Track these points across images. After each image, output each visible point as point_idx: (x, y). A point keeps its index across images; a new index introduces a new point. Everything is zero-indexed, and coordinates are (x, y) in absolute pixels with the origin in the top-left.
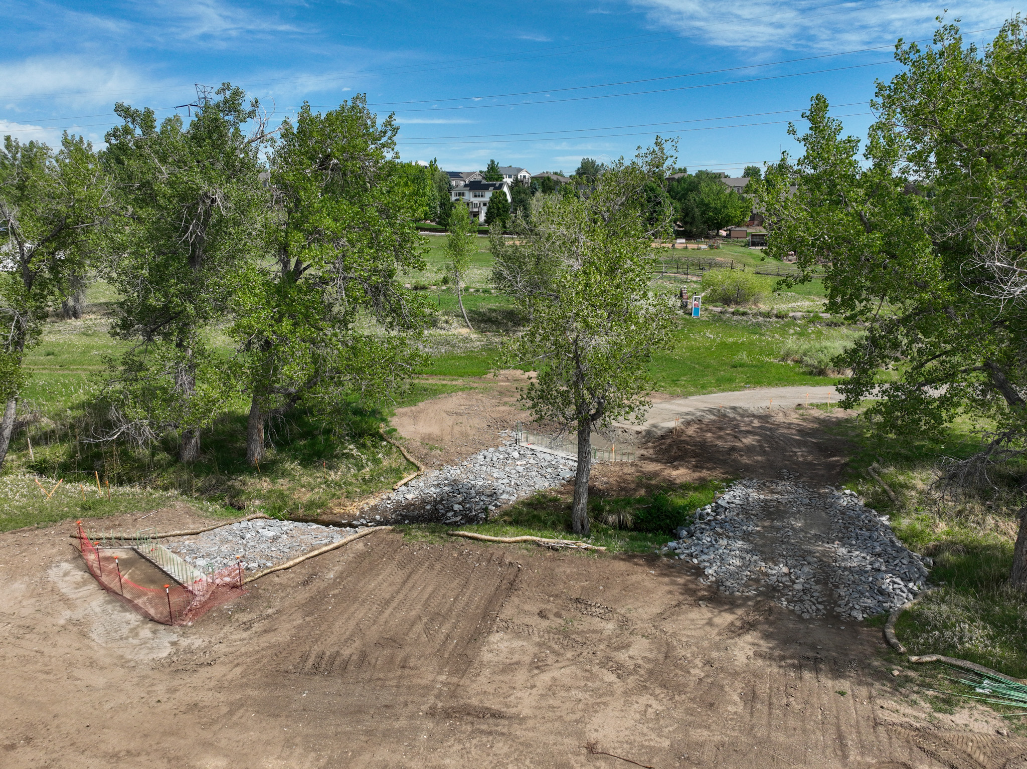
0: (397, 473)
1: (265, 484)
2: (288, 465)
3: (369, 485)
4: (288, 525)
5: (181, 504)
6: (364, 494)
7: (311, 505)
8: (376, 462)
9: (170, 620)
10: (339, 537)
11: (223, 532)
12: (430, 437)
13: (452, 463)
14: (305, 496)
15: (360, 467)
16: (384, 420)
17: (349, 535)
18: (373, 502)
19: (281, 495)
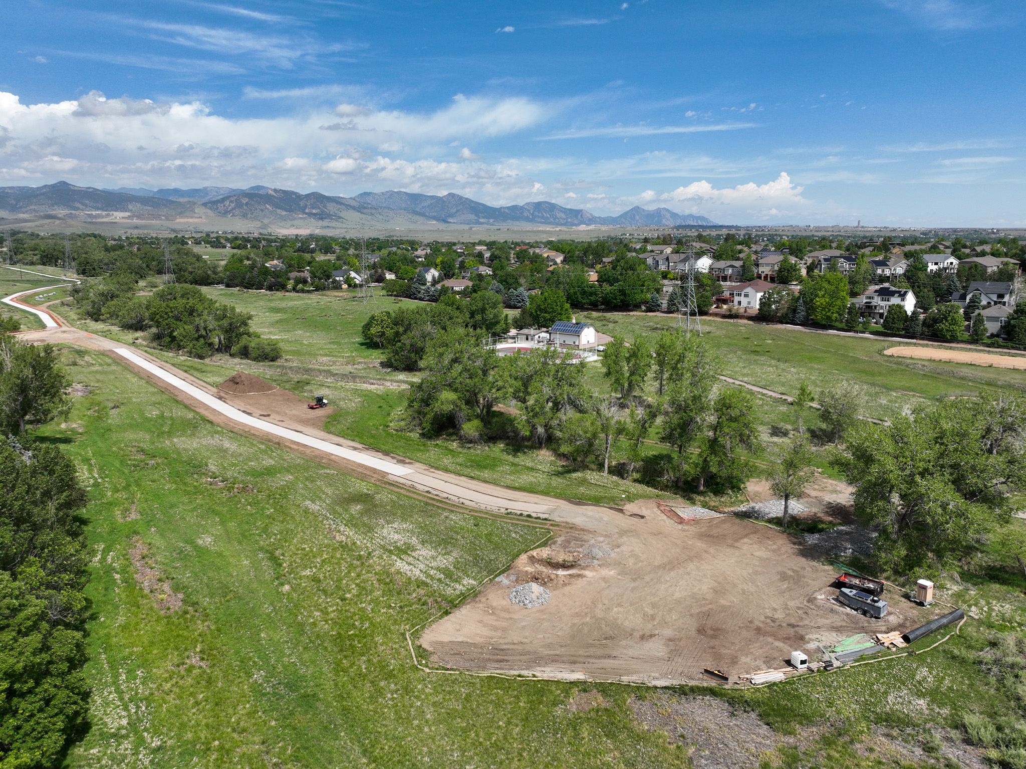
0: (742, 502)
1: (702, 498)
2: (709, 494)
3: (732, 504)
4: (707, 510)
5: (680, 500)
6: (730, 506)
7: (714, 506)
8: (737, 497)
9: (681, 523)
10: (719, 515)
11: (691, 509)
12: (757, 492)
13: (761, 502)
14: (713, 504)
15: (731, 498)
16: (744, 483)
17: (722, 515)
18: (732, 509)
19: (706, 502)
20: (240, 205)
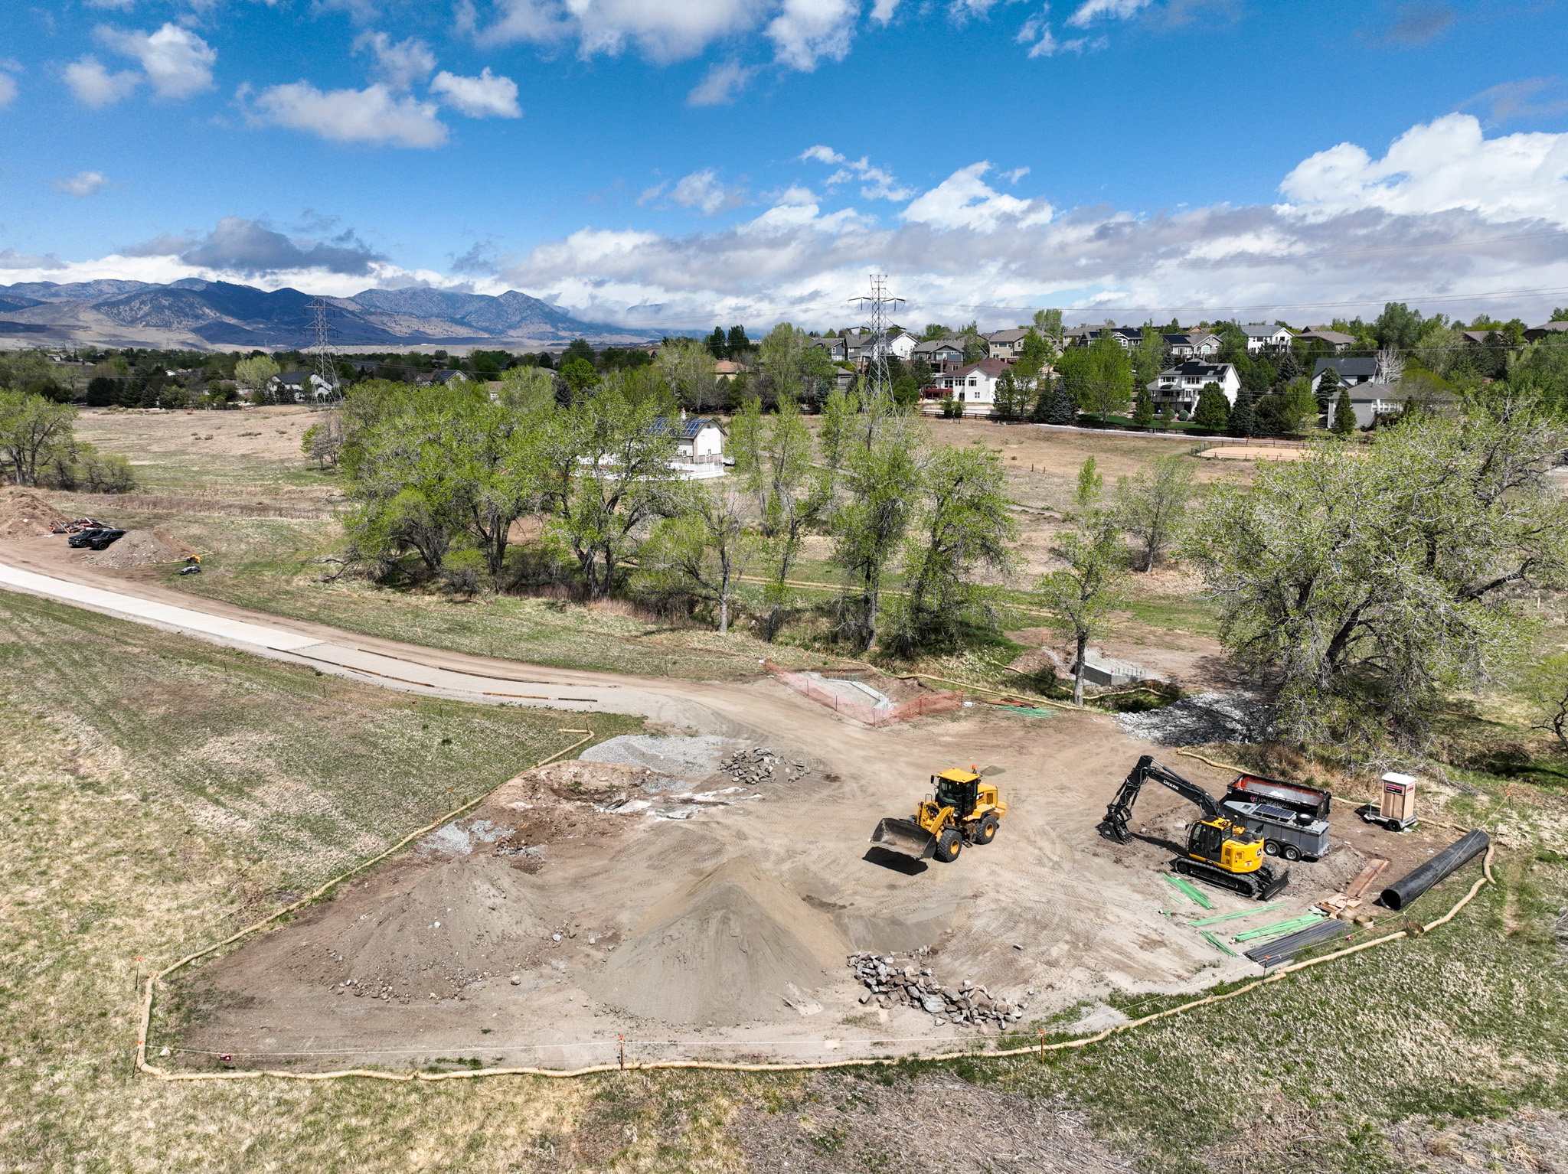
20: (159, 309)
